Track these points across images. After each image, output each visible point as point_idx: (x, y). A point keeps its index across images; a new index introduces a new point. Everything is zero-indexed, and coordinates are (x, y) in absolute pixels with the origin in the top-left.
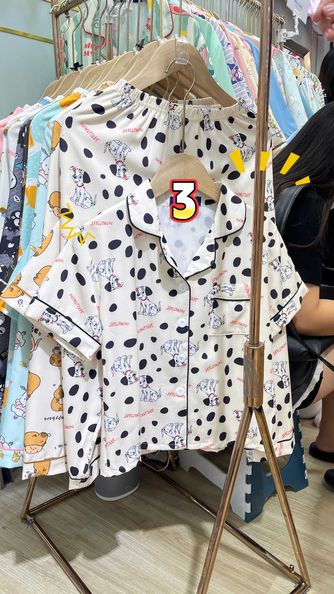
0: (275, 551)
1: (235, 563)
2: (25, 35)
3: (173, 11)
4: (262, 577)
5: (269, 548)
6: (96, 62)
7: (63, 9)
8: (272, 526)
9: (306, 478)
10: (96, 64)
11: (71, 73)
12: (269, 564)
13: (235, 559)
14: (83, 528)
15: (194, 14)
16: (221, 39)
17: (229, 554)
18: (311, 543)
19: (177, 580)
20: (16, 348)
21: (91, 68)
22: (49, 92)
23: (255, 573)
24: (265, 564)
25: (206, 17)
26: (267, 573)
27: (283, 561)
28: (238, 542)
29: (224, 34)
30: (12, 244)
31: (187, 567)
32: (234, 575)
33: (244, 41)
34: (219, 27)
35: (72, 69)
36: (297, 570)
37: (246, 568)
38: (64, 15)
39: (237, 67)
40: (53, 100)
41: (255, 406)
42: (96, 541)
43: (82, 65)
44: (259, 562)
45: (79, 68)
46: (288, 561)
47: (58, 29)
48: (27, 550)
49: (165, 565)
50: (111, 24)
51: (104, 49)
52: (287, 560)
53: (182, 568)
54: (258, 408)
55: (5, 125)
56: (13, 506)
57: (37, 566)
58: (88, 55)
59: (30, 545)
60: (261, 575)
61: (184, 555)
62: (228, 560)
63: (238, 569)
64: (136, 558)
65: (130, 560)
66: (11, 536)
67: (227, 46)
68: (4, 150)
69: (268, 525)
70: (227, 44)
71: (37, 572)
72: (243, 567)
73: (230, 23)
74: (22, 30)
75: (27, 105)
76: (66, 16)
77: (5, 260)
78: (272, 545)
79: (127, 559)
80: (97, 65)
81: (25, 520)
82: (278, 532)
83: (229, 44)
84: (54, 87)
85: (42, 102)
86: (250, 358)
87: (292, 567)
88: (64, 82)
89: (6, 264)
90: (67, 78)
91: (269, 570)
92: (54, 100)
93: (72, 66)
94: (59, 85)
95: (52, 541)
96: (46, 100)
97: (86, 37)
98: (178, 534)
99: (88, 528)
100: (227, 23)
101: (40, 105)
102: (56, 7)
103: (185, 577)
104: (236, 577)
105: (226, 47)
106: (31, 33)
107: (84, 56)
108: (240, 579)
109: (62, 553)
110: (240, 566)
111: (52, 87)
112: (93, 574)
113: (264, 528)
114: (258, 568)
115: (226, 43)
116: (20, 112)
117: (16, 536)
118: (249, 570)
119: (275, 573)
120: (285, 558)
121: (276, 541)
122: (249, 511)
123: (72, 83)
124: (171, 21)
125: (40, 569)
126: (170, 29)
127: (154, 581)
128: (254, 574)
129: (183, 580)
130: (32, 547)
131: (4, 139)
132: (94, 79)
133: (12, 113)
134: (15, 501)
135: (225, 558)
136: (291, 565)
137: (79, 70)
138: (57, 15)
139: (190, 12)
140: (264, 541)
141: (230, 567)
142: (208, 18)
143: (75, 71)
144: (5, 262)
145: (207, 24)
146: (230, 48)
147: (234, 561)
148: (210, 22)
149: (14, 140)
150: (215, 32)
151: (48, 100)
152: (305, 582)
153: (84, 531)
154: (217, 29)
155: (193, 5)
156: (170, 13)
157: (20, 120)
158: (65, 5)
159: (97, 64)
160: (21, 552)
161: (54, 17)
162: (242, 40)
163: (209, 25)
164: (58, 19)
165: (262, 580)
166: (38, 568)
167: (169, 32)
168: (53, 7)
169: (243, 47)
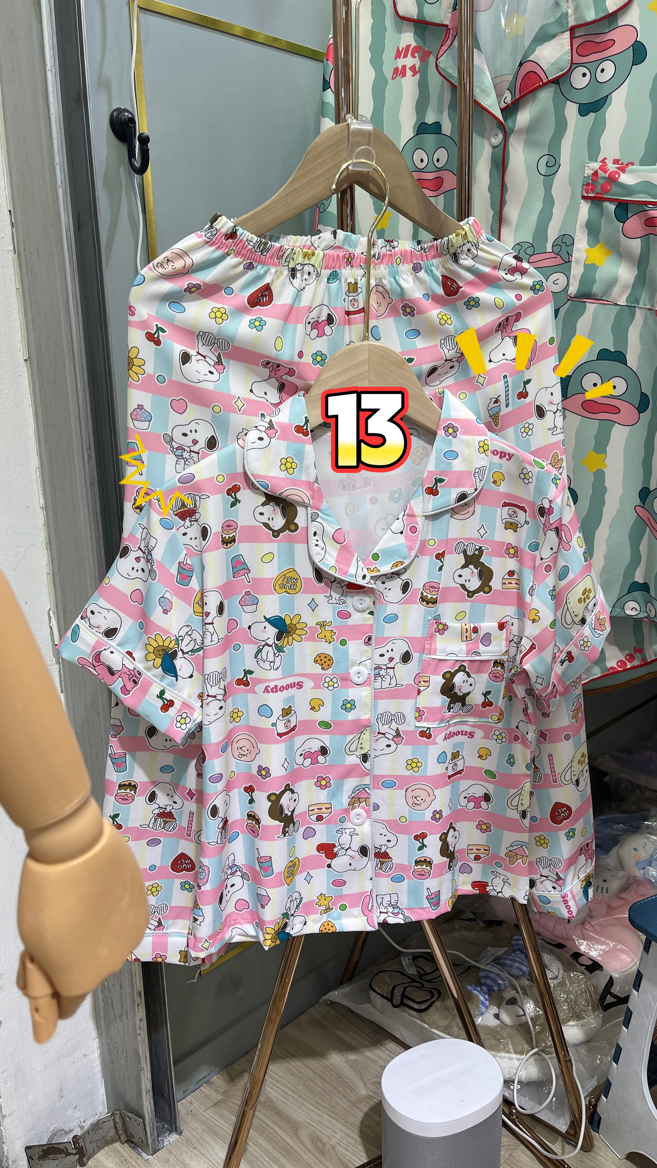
51: (447, 56)
58: (404, 75)
97: (400, 31)
107: (393, 79)
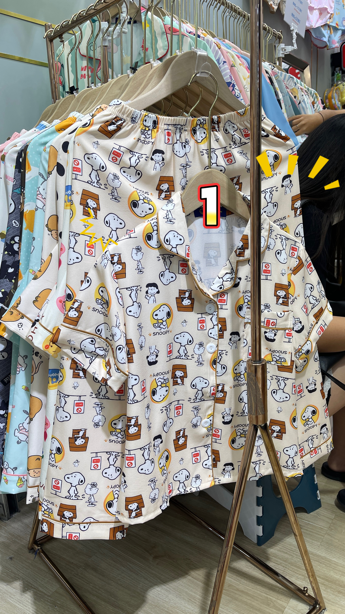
0: (288, 574)
1: (248, 587)
2: (21, 60)
3: (168, 31)
4: (275, 601)
5: (282, 571)
6: (92, 85)
7: (56, 34)
8: (285, 548)
9: (318, 499)
10: (91, 87)
11: (67, 97)
12: (282, 587)
13: (248, 583)
14: (91, 557)
15: (189, 33)
16: (217, 58)
17: (241, 578)
18: (326, 565)
19: (188, 607)
20: (18, 372)
21: (87, 91)
22: (46, 117)
23: (269, 597)
24: (278, 587)
25: (202, 35)
26: (281, 597)
27: (297, 584)
28: (250, 566)
29: (220, 52)
30: (12, 268)
31: (199, 593)
32: (247, 599)
33: (240, 58)
34: (214, 46)
35: (68, 92)
36: (311, 592)
37: (259, 592)
38: (58, 39)
39: (234, 84)
40: (49, 124)
41: (260, 423)
42: (105, 569)
43: (78, 89)
44: (272, 585)
45: (74, 92)
46: (302, 583)
47: (53, 53)
48: (35, 580)
49: (176, 592)
50: (106, 46)
52: (300, 583)
53: (193, 594)
54: (263, 425)
55: (2, 151)
56: (19, 536)
57: (46, 596)
58: (85, 78)
59: (38, 576)
60: (274, 599)
61: (195, 581)
62: (240, 584)
63: (251, 593)
64: (146, 585)
65: (140, 588)
66: (18, 567)
67: (223, 64)
68: (2, 176)
69: (281, 548)
70: (223, 62)
71: (46, 602)
72: (255, 591)
73: (226, 40)
74: (18, 55)
75: (24, 130)
76: (60, 40)
77: (5, 285)
78: (285, 568)
79: (137, 586)
80: (92, 89)
81: (32, 550)
82: (291, 555)
83: (225, 62)
84: (51, 111)
85: (39, 126)
86: (253, 376)
87: (306, 589)
88: (60, 106)
89: (6, 289)
90: (63, 102)
91: (282, 594)
92: (51, 125)
93: (67, 89)
94: (56, 109)
95: (61, 570)
96: (43, 125)
97: (82, 60)
98: (189, 559)
99: (97, 557)
100: (224, 41)
101: (37, 130)
102: (50, 31)
103: (197, 603)
104: (249, 602)
105: (222, 66)
106: (28, 57)
107: (81, 79)
108: (253, 603)
109: (71, 583)
110: (253, 590)
111: (48, 111)
112: (103, 603)
113: (276, 551)
114: (271, 592)
115: (221, 62)
116: (16, 137)
117: (24, 567)
118: (262, 594)
119: (288, 596)
120: (299, 581)
121: (289, 563)
122: (261, 534)
123: (69, 107)
124: (166, 41)
125: (49, 599)
126: (165, 49)
127: (165, 608)
128: (267, 598)
129: (195, 605)
130: (40, 577)
131: (2, 164)
132: (90, 103)
133: (9, 139)
134: (21, 531)
135: (237, 583)
136: (304, 588)
137: (75, 94)
138: (51, 39)
139: (185, 32)
140: (276, 564)
141: (242, 592)
142: (203, 36)
143: (71, 95)
144: (5, 287)
145: (202, 43)
146: (226, 66)
147: (246, 586)
148: (206, 40)
149: (11, 166)
150: (211, 51)
151: (45, 125)
152: (319, 605)
153: (93, 559)
154: (212, 48)
155: (188, 24)
156: (165, 33)
157: (17, 146)
158: (59, 29)
159: (93, 87)
160: (29, 583)
161: (48, 42)
162: (238, 58)
163: (204, 43)
164: (53, 43)
165: (275, 604)
166: (47, 598)
167: (165, 53)
168: (47, 32)
169: (240, 64)
